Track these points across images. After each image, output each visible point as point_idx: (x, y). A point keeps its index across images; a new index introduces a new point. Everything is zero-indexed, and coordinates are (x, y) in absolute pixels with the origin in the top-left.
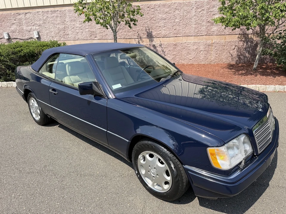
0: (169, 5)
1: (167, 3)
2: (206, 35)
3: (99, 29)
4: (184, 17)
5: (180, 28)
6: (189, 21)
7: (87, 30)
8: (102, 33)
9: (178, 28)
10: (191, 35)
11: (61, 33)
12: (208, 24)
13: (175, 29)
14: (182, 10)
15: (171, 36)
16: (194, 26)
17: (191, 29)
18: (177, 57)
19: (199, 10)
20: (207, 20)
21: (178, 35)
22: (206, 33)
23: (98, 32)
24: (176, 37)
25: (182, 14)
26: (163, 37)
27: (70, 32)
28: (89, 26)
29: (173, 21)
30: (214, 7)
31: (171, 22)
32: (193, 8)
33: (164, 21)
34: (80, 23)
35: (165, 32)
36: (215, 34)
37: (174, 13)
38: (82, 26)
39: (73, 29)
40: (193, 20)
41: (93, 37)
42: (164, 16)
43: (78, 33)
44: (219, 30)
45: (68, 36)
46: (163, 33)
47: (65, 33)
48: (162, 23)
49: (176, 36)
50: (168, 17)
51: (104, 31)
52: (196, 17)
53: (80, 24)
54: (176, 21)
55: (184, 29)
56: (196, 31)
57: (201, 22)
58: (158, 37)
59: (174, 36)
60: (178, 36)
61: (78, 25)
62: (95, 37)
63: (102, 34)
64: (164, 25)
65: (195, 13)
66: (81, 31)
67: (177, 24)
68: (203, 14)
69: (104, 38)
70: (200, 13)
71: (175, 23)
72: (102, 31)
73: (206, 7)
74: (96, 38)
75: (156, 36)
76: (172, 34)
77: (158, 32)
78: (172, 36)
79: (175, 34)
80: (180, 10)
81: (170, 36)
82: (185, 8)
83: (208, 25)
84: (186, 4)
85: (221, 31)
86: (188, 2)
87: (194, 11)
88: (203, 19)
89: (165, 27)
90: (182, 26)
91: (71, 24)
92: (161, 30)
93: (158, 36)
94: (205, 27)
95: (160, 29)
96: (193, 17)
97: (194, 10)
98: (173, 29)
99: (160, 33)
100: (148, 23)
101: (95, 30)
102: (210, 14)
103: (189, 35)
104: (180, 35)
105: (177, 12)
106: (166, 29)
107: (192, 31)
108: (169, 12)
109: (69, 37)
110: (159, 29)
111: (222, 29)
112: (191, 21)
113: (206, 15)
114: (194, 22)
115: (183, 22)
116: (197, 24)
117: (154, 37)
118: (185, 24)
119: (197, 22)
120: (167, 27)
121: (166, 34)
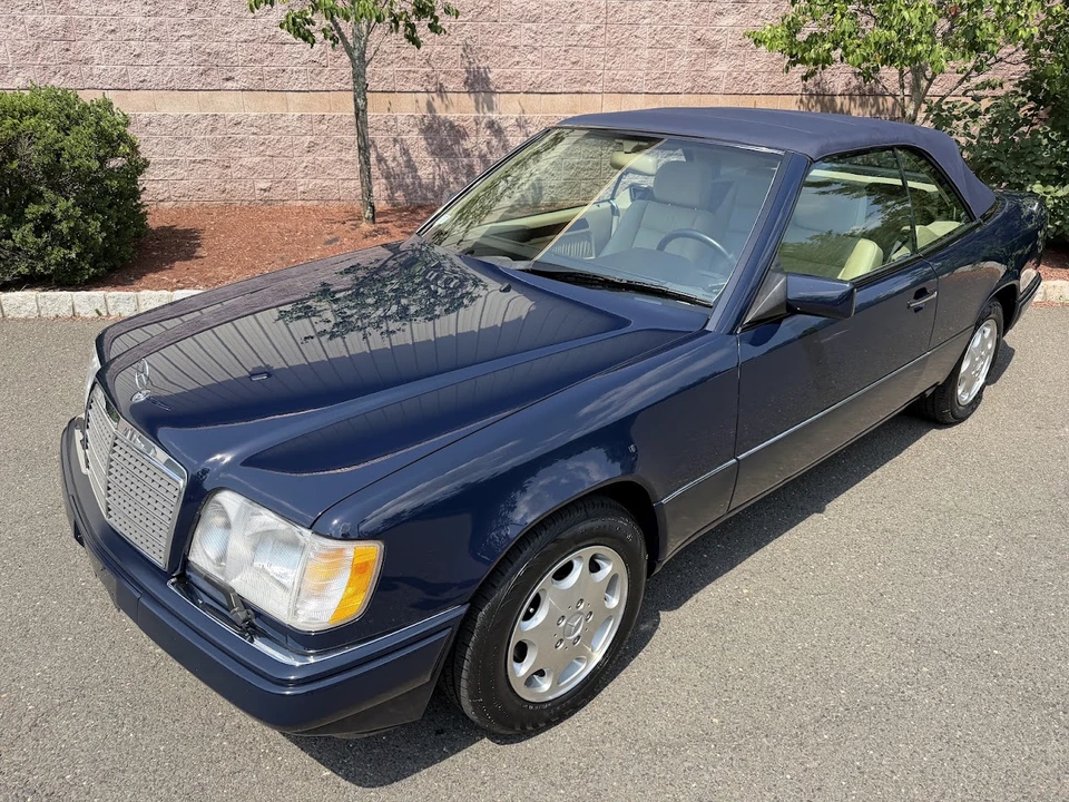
2: (689, 93)
3: (244, 45)
4: (611, 16)
5: (595, 60)
6: (627, 34)
7: (186, 44)
8: (261, 61)
9: (586, 60)
10: (635, 90)
11: (52, 50)
12: (697, 50)
13: (573, 63)
15: (559, 91)
16: (646, 54)
17: (637, 65)
18: (583, 175)
20: (695, 32)
21: (585, 85)
22: (689, 85)
23: (240, 55)
24: (578, 92)
26: (526, 93)
27: (96, 52)
28: (194, 24)
29: (569, 26)
31: (559, 33)
33: (534, 27)
34: (148, 8)
35: (537, 71)
36: (722, 88)
38: (161, 24)
39: (110, 37)
40: (643, 31)
41: (215, 78)
42: (532, 5)
43: (138, 56)
44: (735, 74)
45: (86, 69)
46: (529, 74)
47: (69, 55)
48: (521, 35)
49: (578, 89)
50: (548, 8)
51: (271, 54)
52: (657, 18)
53: (147, 15)
54: (578, 29)
55: (609, 65)
56: (655, 73)
57: (671, 41)
58: (507, 92)
59: (569, 90)
60: (585, 89)
61: (138, 20)
62: (228, 80)
63: (258, 66)
64: (530, 42)
66: (156, 46)
67: (584, 43)
68: (682, 9)
69: (267, 85)
70: (670, 4)
71: (577, 38)
72: (258, 55)
74: (229, 84)
75: (498, 88)
76: (562, 80)
77: (508, 72)
78: (564, 90)
79: (573, 80)
81: (556, 91)
83: (698, 54)
85: (741, 78)
88: (681, 27)
89: (536, 53)
90: (603, 51)
91: (101, 10)
92: (518, 63)
93: (508, 88)
94: (685, 61)
95: (517, 59)
96: (644, 18)
98: (567, 63)
99: (514, 76)
100: (465, 28)
101: (224, 46)
102: (704, 11)
103: (630, 87)
104: (593, 89)
106: (539, 61)
107: (640, 74)
109: (95, 72)
110: (510, 56)
111: (748, 73)
112: (638, 33)
113: (692, 15)
114: (648, 39)
115: (608, 35)
116: (658, 46)
117: (492, 88)
118: (614, 42)
119: (656, 38)
120: (544, 50)
121: (540, 79)
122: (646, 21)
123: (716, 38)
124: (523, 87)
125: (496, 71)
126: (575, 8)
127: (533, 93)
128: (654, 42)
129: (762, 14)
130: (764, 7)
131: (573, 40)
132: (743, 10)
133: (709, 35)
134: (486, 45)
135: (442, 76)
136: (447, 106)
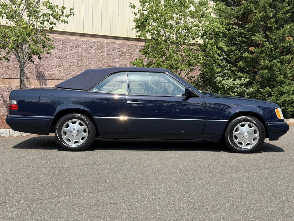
0: (65, 41)
1: (62, 38)
4: (83, 58)
5: (79, 70)
6: (88, 63)
9: (76, 70)
13: (72, 71)
14: (80, 50)
19: (100, 51)
20: (108, 63)
25: (80, 54)
26: (57, 80)
29: (70, 60)
30: (113, 49)
31: (67, 62)
32: (92, 48)
33: (59, 60)
35: (61, 73)
37: (71, 51)
40: (93, 62)
42: (58, 53)
46: (58, 74)
48: (55, 62)
50: (63, 54)
52: (96, 59)
54: (73, 61)
57: (101, 65)
58: (51, 79)
64: (58, 64)
65: (94, 54)
67: (75, 65)
68: (104, 56)
70: (100, 55)
71: (73, 64)
73: (105, 49)
75: (48, 78)
77: (51, 73)
80: (77, 49)
82: (84, 47)
84: (84, 42)
86: (86, 41)
87: (94, 52)
88: (104, 61)
89: (60, 67)
90: (81, 68)
92: (54, 70)
93: (51, 78)
96: (93, 58)
97: (93, 50)
98: (70, 71)
99: (53, 74)
102: (110, 57)
105: (74, 50)
106: (61, 70)
108: (65, 49)
110: (52, 68)
112: (91, 63)
113: (107, 58)
114: (94, 65)
115: (82, 63)
116: (97, 67)
117: (46, 78)
118: (84, 65)
119: (97, 64)
120: (63, 67)
121: (62, 76)
122: (93, 59)
123: (114, 65)
124: (56, 78)
125: (47, 73)
126: (72, 55)
127: (59, 80)
128: (96, 65)
129: (126, 59)
130: (127, 57)
131: (72, 64)
132: (121, 57)
133: (112, 64)
134: (44, 64)
135: (29, 74)
136: (29, 84)
